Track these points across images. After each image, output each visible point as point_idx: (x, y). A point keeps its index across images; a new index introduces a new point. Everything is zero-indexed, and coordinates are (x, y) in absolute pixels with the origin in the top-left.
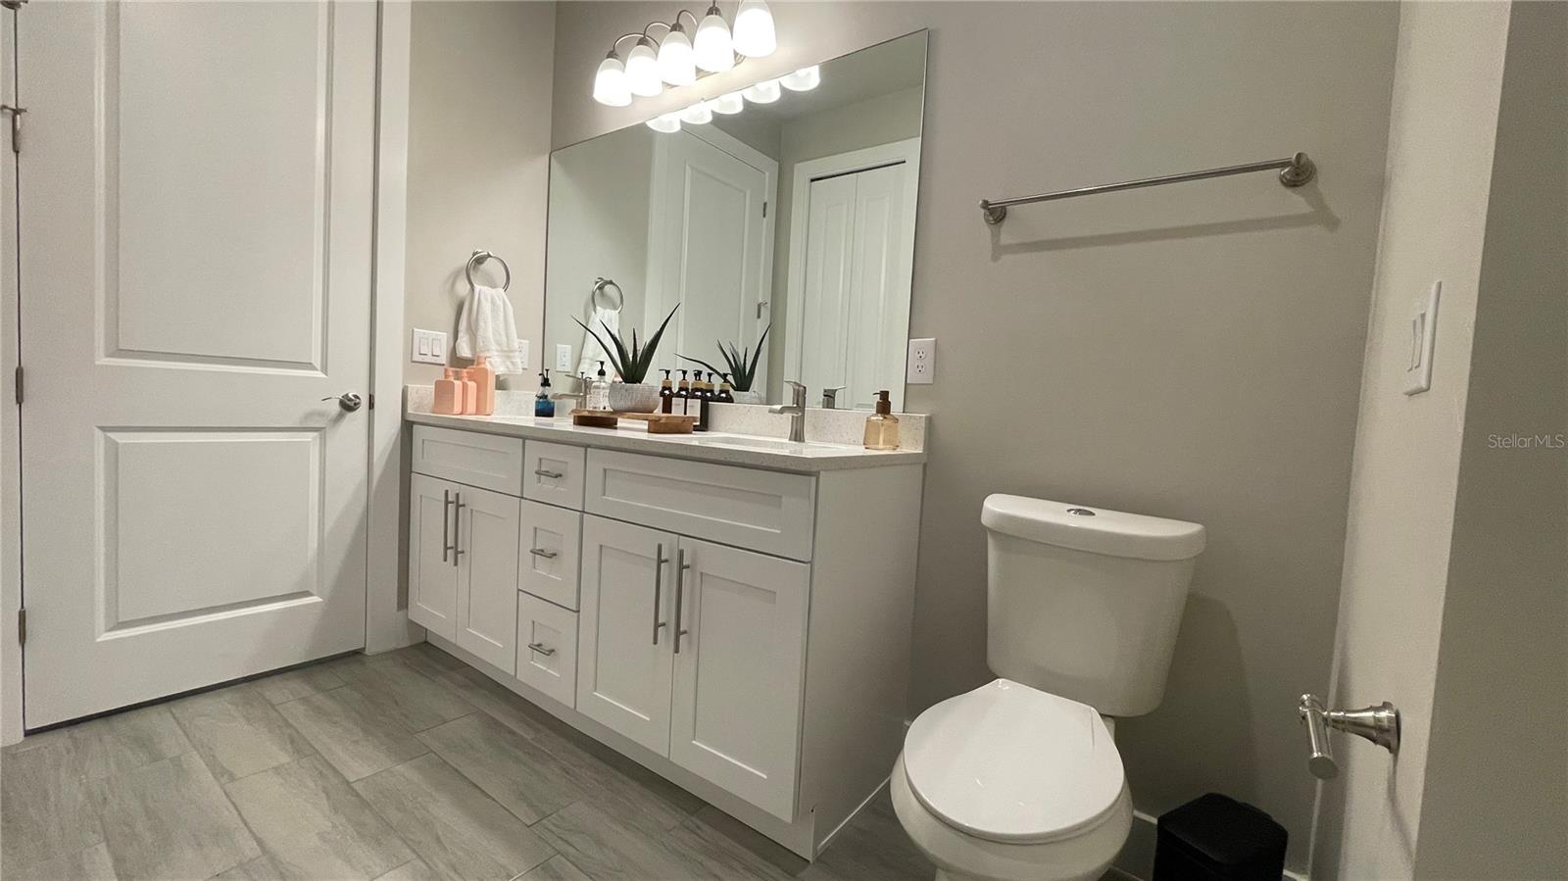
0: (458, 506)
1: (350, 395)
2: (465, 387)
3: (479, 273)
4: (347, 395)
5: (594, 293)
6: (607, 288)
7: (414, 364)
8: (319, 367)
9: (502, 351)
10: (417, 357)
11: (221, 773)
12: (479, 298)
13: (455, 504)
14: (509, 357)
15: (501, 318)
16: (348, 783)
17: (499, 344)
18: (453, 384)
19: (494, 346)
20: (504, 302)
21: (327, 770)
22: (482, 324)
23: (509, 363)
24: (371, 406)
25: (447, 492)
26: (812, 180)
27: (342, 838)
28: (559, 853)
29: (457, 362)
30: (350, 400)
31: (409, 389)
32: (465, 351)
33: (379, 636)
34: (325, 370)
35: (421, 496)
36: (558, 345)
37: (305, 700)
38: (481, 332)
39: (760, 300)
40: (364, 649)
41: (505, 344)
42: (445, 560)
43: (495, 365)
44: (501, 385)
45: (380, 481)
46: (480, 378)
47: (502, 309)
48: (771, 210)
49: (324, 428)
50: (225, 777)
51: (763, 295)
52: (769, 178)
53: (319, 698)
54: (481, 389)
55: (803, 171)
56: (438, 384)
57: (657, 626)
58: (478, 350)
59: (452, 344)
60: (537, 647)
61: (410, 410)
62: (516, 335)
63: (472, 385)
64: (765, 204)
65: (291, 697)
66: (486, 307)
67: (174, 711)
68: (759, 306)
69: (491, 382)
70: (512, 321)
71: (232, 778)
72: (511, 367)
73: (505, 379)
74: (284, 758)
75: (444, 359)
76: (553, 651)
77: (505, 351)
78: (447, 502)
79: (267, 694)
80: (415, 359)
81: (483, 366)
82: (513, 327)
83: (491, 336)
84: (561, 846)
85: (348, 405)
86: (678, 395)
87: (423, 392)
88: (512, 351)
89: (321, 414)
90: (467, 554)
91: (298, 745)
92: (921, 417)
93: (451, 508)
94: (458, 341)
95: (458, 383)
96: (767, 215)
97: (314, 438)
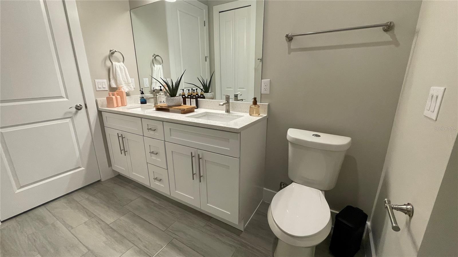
0: (123, 138)
1: (78, 105)
2: (116, 98)
3: (113, 58)
4: (77, 105)
5: (153, 60)
6: (157, 57)
7: (98, 92)
8: (65, 97)
9: (126, 84)
10: (98, 89)
11: (69, 227)
12: (115, 67)
13: (121, 137)
14: (129, 85)
15: (124, 73)
16: (108, 225)
17: (125, 82)
18: (112, 97)
19: (123, 83)
20: (124, 67)
21: (99, 221)
22: (118, 76)
23: (129, 88)
24: (86, 107)
25: (118, 134)
26: (220, 12)
27: (110, 242)
28: (174, 238)
29: (112, 89)
30: (79, 107)
31: (98, 100)
32: (114, 85)
33: (104, 175)
34: (67, 98)
35: (109, 134)
36: (144, 79)
37: (88, 199)
38: (118, 79)
39: (206, 56)
40: (101, 179)
41: (127, 81)
42: (122, 154)
43: (125, 89)
44: (128, 94)
45: (95, 131)
46: (121, 94)
47: (124, 70)
48: (207, 24)
49: (72, 117)
50: (70, 228)
51: (207, 54)
52: (205, 11)
53: (91, 198)
54: (122, 98)
55: (216, 9)
56: (107, 98)
57: (193, 175)
58: (118, 85)
59: (109, 83)
60: (156, 179)
61: (99, 107)
62: (130, 78)
63: (118, 97)
64: (204, 21)
65: (83, 199)
66: (118, 70)
67: (47, 207)
68: (206, 57)
69: (125, 95)
70: (127, 73)
71: (72, 228)
72: (130, 88)
73: (129, 92)
74: (86, 219)
75: (107, 89)
76: (161, 180)
77: (127, 84)
78: (119, 137)
79: (75, 198)
80: (97, 90)
81: (121, 90)
82: (128, 75)
83: (121, 79)
84: (174, 236)
85: (78, 108)
86: (188, 98)
87: (102, 101)
88: (129, 83)
89: (70, 113)
90: (128, 152)
91: (90, 215)
92: (266, 105)
93: (120, 138)
94: (111, 82)
95: (114, 97)
96: (206, 26)
97: (69, 121)
